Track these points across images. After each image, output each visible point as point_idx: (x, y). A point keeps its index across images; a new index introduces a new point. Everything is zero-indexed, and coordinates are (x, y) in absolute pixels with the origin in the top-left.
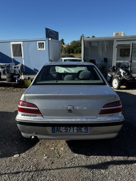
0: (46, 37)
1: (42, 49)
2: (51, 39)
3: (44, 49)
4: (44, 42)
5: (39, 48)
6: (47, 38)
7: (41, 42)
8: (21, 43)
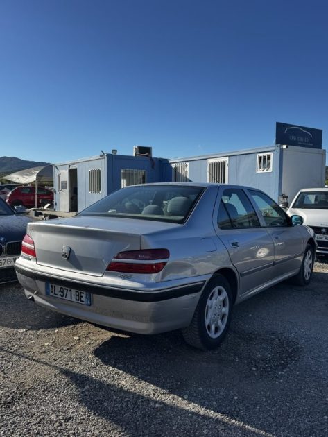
0: (277, 143)
1: (265, 171)
2: (287, 147)
3: (270, 170)
4: (271, 154)
5: (260, 167)
6: (279, 145)
7: (265, 154)
8: (226, 159)
